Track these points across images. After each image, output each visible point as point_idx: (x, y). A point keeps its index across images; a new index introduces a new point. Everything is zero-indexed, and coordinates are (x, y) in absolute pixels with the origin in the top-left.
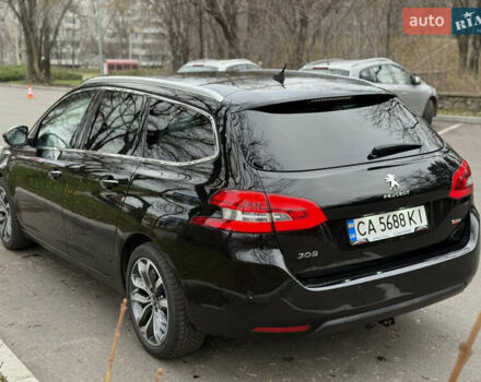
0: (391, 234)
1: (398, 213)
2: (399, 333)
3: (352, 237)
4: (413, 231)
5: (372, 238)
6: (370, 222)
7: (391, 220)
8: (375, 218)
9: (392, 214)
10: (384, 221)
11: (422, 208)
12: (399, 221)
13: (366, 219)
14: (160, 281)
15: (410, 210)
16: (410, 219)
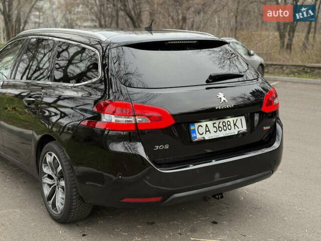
0: (221, 134)
1: (226, 120)
2: (228, 206)
3: (193, 135)
4: (236, 133)
5: (207, 137)
6: (207, 126)
7: (221, 125)
8: (210, 123)
9: (222, 121)
10: (216, 125)
11: (243, 118)
12: (227, 126)
13: (204, 124)
14: (60, 168)
15: (235, 119)
16: (235, 125)
